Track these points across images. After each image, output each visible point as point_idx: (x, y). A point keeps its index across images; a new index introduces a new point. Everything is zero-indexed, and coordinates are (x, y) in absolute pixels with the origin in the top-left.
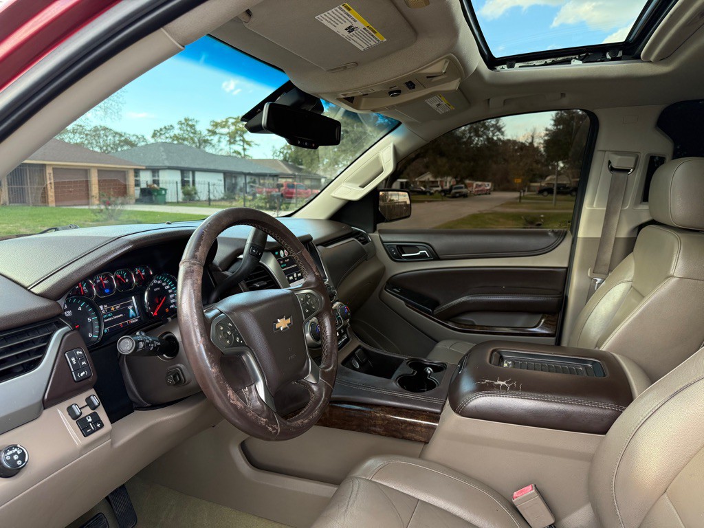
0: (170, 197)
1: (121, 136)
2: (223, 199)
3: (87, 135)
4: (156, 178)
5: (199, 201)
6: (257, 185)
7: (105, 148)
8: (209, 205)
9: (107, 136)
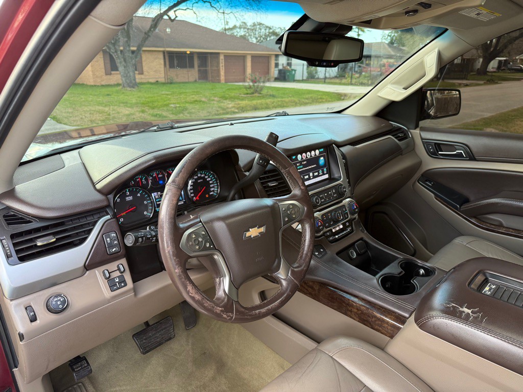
0: (298, 76)
1: (270, 28)
2: (336, 77)
3: (248, 29)
4: (290, 62)
5: (318, 78)
6: (364, 66)
7: (259, 39)
8: (325, 82)
9: (261, 29)
